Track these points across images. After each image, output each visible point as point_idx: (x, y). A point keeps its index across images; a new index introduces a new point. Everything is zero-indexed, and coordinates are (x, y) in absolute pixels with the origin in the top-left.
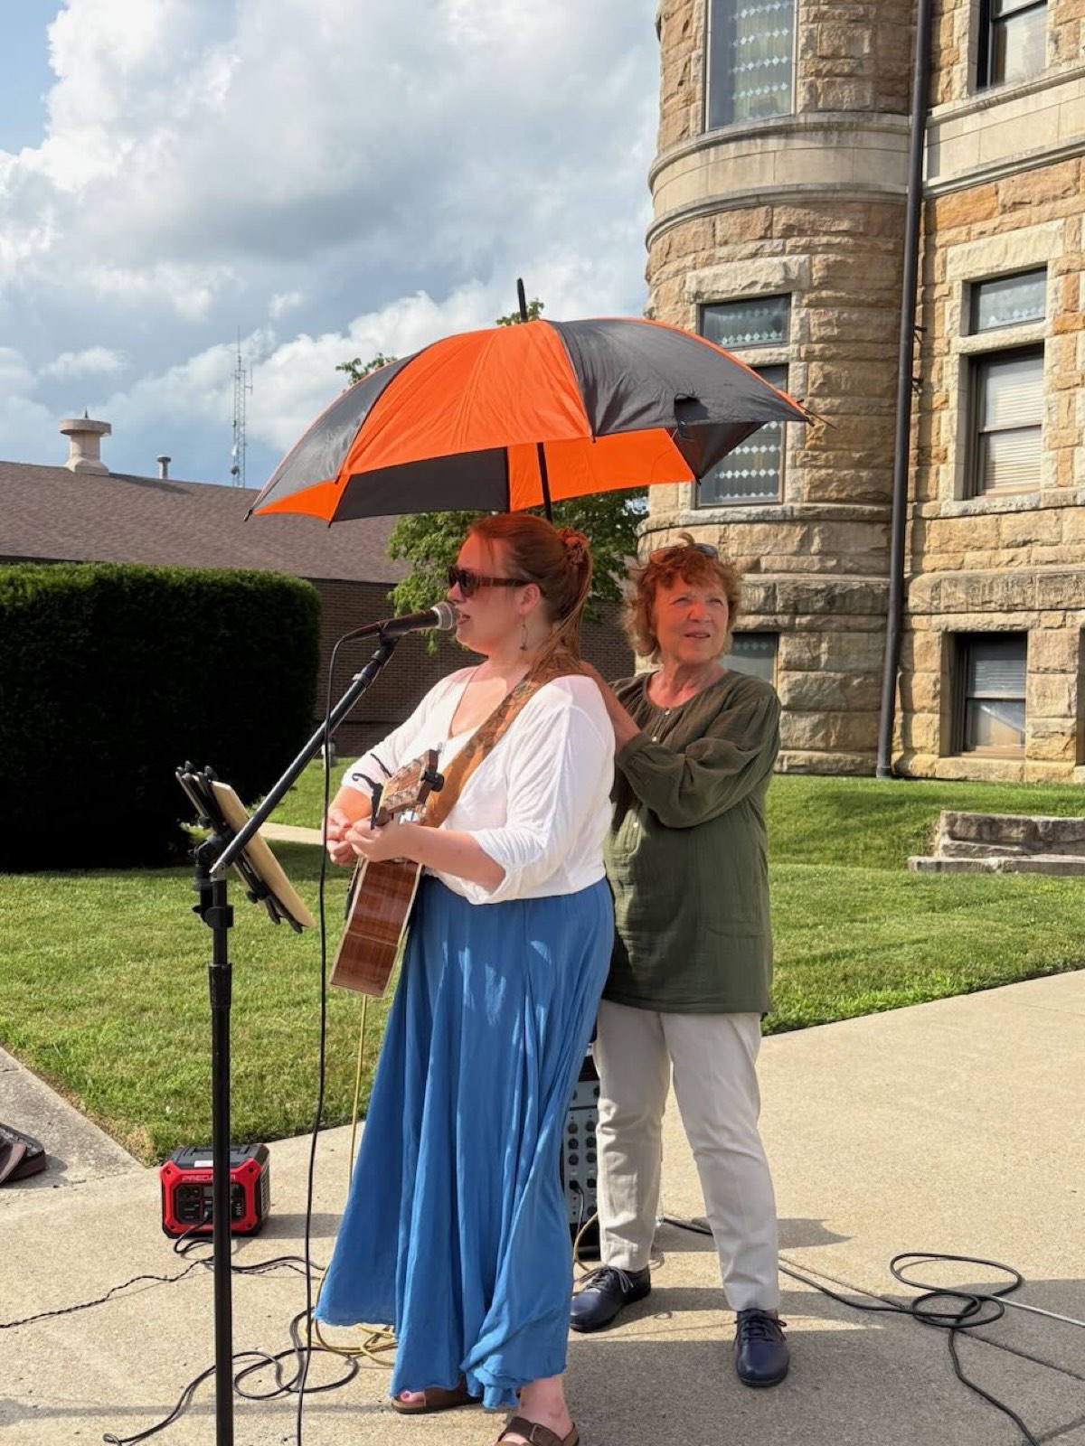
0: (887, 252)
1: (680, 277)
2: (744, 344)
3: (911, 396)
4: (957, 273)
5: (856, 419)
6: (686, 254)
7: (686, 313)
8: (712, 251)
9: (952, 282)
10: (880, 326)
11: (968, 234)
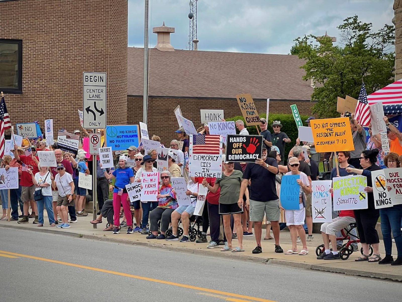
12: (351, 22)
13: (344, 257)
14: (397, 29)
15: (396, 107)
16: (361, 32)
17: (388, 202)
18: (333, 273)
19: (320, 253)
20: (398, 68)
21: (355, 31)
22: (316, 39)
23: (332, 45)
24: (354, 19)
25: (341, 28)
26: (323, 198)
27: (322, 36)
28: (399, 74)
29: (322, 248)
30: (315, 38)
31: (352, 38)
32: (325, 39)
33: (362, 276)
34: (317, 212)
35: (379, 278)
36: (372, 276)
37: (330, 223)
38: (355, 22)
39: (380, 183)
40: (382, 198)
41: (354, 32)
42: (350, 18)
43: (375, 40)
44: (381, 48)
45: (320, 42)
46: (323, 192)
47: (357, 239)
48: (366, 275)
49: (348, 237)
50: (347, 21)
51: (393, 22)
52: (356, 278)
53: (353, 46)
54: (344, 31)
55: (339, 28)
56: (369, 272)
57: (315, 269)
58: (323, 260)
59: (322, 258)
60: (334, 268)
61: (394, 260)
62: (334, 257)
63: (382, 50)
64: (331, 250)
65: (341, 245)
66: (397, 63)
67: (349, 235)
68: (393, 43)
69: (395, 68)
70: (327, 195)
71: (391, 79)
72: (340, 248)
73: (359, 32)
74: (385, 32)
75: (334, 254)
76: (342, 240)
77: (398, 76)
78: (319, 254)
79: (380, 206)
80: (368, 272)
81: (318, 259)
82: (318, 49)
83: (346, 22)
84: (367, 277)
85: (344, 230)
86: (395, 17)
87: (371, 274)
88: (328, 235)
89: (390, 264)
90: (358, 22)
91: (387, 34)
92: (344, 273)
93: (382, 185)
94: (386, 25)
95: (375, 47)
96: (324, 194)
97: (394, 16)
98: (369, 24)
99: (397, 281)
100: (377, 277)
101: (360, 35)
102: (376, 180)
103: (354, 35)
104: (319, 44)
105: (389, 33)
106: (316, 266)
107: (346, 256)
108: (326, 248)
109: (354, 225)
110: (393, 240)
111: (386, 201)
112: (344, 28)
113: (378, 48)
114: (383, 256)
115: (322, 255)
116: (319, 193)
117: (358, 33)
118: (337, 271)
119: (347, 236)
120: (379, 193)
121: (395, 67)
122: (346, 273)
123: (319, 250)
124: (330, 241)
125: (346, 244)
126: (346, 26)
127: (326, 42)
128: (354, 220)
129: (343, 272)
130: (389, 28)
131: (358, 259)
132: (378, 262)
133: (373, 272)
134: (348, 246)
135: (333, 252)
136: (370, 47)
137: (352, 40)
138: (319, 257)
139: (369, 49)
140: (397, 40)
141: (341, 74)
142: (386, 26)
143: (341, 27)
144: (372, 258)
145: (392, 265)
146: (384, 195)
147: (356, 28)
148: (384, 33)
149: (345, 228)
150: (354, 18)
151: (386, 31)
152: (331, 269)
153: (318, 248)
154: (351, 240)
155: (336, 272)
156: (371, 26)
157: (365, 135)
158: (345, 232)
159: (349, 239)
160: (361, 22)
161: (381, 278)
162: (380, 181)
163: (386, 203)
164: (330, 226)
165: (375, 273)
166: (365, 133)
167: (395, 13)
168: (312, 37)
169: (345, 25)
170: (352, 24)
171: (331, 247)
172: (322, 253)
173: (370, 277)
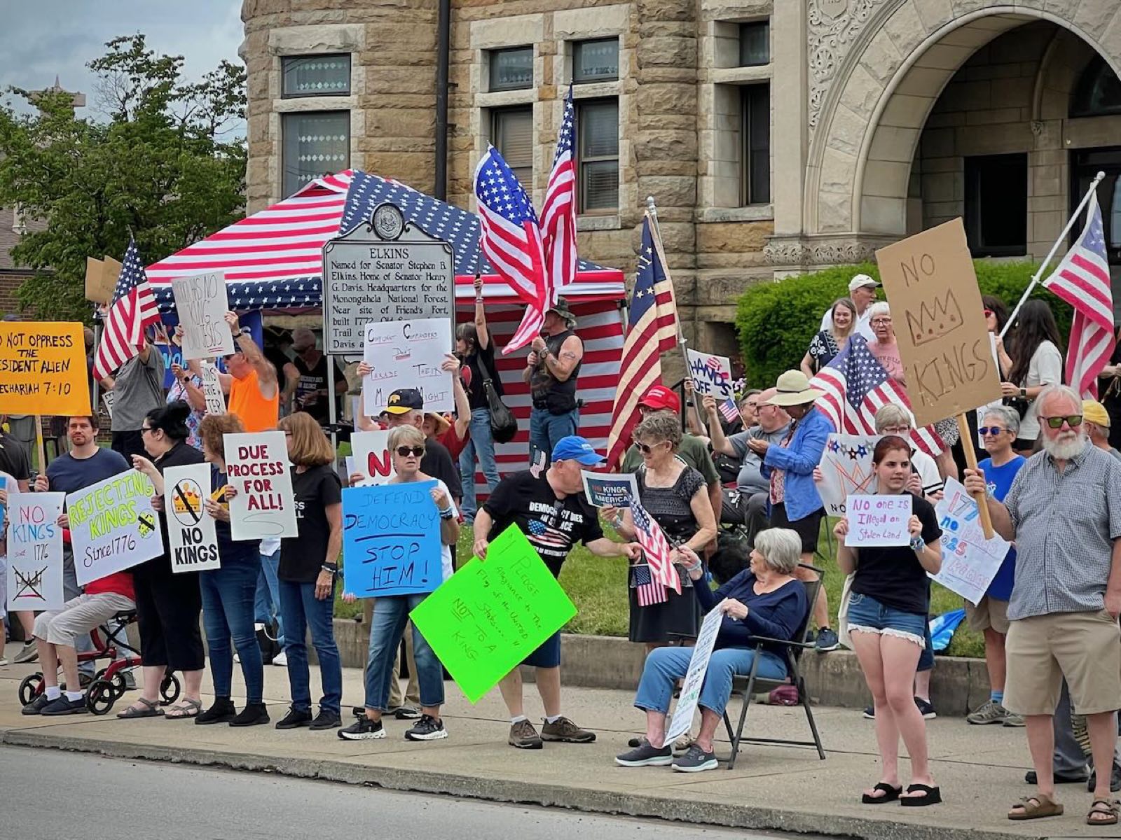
0: (427, 21)
1: (265, 32)
2: (317, 91)
3: (446, 137)
4: (478, 43)
5: (405, 155)
6: (269, 14)
7: (271, 62)
8: (289, 15)
9: (474, 50)
10: (422, 80)
11: (484, 13)
12: (128, 51)
13: (100, 706)
14: (253, 76)
15: (247, 290)
16: (155, 82)
17: (206, 555)
18: (68, 753)
19: (31, 698)
20: (255, 182)
21: (136, 76)
22: (26, 99)
23: (74, 114)
24: (135, 44)
25: (99, 68)
26: (40, 542)
27: (43, 90)
28: (257, 198)
29: (36, 684)
30: (25, 94)
31: (128, 97)
32: (54, 98)
33: (149, 759)
34: (20, 580)
35: (195, 763)
36: (175, 758)
37: (60, 612)
38: (139, 53)
39: (185, 500)
40: (190, 543)
41: (134, 79)
42: (123, 40)
43: (192, 103)
44: (210, 125)
45: (37, 104)
46: (38, 525)
47: (134, 656)
48: (160, 756)
49: (111, 650)
50: (116, 48)
51: (242, 55)
52: (130, 765)
53: (131, 118)
54: (106, 76)
55: (92, 67)
56: (169, 748)
57: (15, 742)
58: (39, 717)
59: (37, 711)
60: (70, 739)
61: (238, 712)
62: (71, 708)
63: (212, 133)
64: (63, 687)
65: (90, 671)
66: (252, 167)
67: (115, 645)
68: (241, 114)
69: (248, 181)
70: (51, 533)
71: (237, 212)
72: (89, 683)
73: (147, 80)
74: (221, 83)
75: (71, 700)
76: (92, 658)
77: (256, 203)
78: (27, 699)
79: (185, 565)
80: (166, 747)
81: (24, 713)
82: (33, 126)
83: (112, 50)
84: (162, 760)
85: (100, 632)
86: (247, 42)
87: (173, 753)
88: (53, 646)
89: (227, 724)
90: (145, 51)
91: (228, 89)
92: (98, 752)
93: (189, 508)
94: (224, 62)
95: (193, 124)
96: (43, 531)
97: (243, 38)
98: (175, 60)
99: (243, 769)
100: (189, 759)
101: (150, 90)
102: (176, 494)
103: (134, 90)
104: (36, 112)
105: (233, 86)
106: (20, 734)
107: (106, 705)
108: (47, 683)
109: (126, 618)
110: (236, 657)
111: (202, 551)
112: (107, 69)
113: (201, 127)
114: (208, 701)
115: (36, 703)
116: (26, 528)
117: (145, 83)
118: (78, 747)
119: (108, 648)
120: (183, 530)
121: (247, 179)
122: (103, 752)
123: (27, 689)
124: (59, 664)
125: (105, 670)
126: (113, 63)
127: (56, 107)
128: (128, 604)
129: (94, 749)
130: (231, 70)
131: (124, 712)
132: (193, 719)
133: (179, 746)
134: (109, 677)
135: (67, 693)
136: (178, 122)
137: (128, 101)
138: (28, 708)
139: (177, 128)
140: (252, 104)
141: (98, 197)
142: (225, 66)
143: (98, 65)
144: (178, 708)
145: (231, 725)
146: (198, 537)
147: (139, 69)
148: (218, 84)
149: (102, 627)
150: (134, 40)
151: (223, 80)
152: (62, 740)
153: (26, 683)
154: (119, 660)
155: (76, 750)
156: (182, 65)
157: (162, 367)
158: (103, 637)
159: (113, 656)
160: (152, 52)
161: (201, 761)
162: (186, 496)
163: (203, 557)
164: (59, 620)
165: (184, 750)
166: (162, 362)
167: (247, 32)
168: (16, 92)
169: (110, 61)
170: (129, 56)
171: (62, 679)
172: (38, 695)
173: (170, 760)
